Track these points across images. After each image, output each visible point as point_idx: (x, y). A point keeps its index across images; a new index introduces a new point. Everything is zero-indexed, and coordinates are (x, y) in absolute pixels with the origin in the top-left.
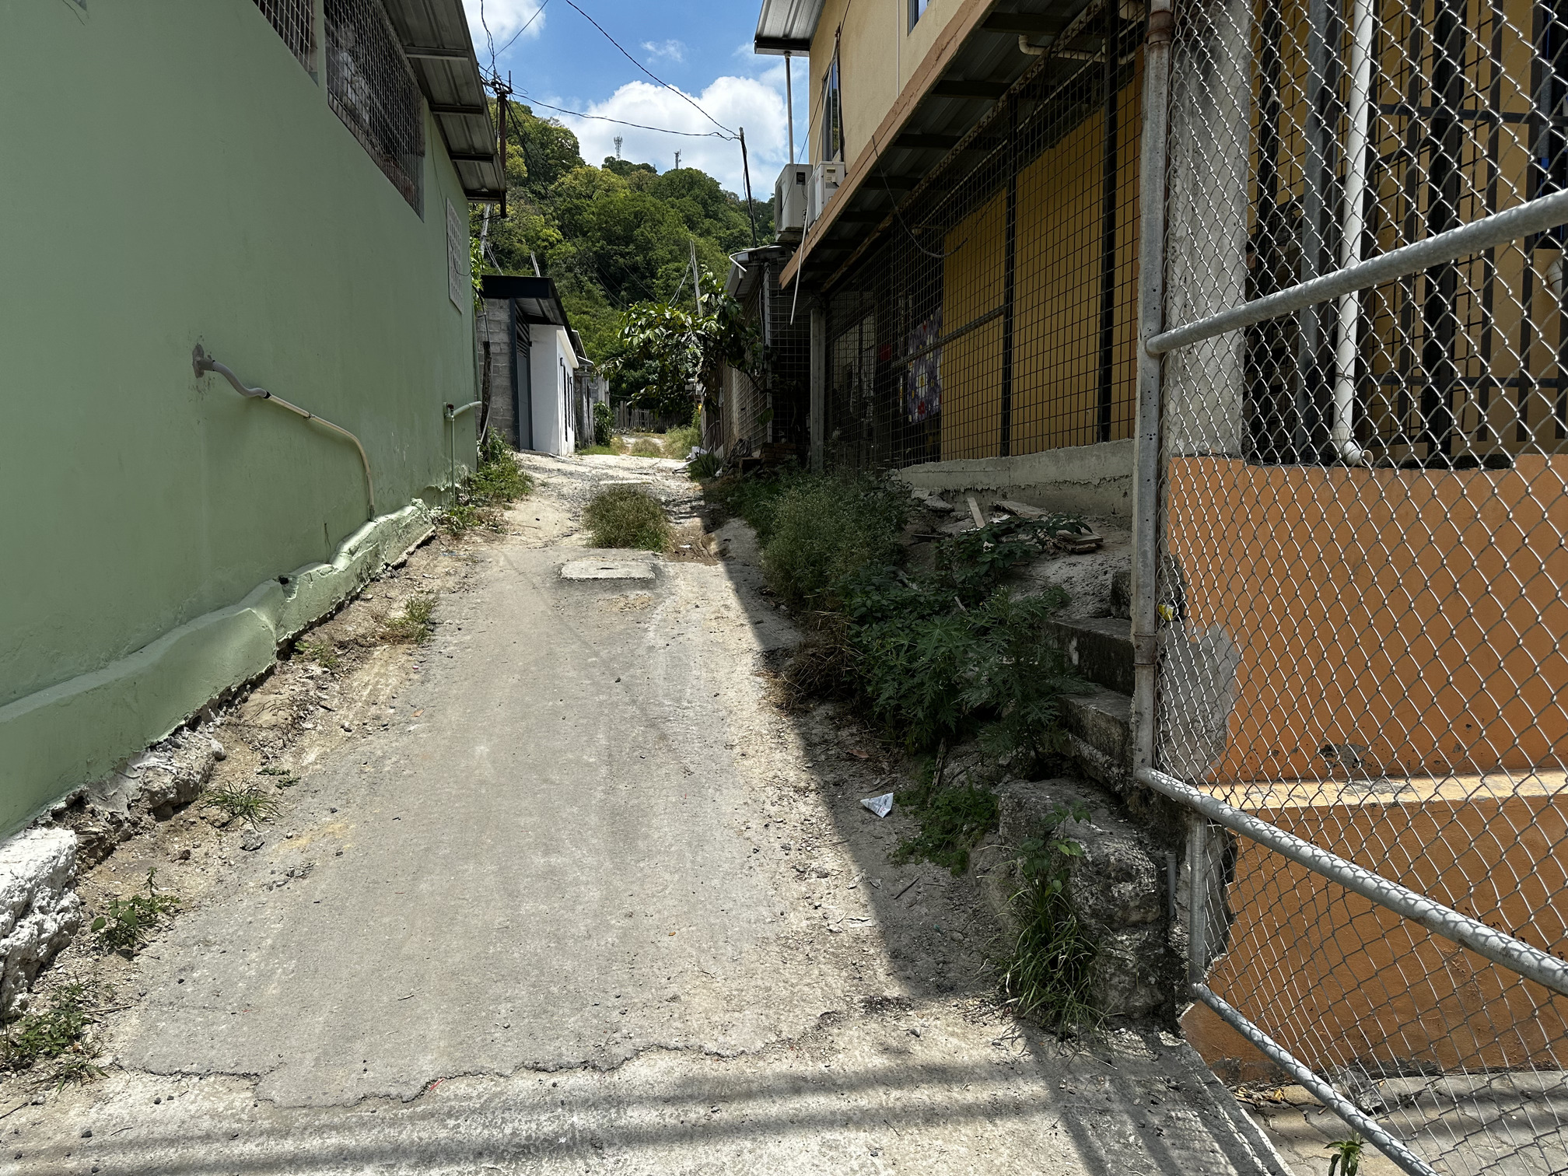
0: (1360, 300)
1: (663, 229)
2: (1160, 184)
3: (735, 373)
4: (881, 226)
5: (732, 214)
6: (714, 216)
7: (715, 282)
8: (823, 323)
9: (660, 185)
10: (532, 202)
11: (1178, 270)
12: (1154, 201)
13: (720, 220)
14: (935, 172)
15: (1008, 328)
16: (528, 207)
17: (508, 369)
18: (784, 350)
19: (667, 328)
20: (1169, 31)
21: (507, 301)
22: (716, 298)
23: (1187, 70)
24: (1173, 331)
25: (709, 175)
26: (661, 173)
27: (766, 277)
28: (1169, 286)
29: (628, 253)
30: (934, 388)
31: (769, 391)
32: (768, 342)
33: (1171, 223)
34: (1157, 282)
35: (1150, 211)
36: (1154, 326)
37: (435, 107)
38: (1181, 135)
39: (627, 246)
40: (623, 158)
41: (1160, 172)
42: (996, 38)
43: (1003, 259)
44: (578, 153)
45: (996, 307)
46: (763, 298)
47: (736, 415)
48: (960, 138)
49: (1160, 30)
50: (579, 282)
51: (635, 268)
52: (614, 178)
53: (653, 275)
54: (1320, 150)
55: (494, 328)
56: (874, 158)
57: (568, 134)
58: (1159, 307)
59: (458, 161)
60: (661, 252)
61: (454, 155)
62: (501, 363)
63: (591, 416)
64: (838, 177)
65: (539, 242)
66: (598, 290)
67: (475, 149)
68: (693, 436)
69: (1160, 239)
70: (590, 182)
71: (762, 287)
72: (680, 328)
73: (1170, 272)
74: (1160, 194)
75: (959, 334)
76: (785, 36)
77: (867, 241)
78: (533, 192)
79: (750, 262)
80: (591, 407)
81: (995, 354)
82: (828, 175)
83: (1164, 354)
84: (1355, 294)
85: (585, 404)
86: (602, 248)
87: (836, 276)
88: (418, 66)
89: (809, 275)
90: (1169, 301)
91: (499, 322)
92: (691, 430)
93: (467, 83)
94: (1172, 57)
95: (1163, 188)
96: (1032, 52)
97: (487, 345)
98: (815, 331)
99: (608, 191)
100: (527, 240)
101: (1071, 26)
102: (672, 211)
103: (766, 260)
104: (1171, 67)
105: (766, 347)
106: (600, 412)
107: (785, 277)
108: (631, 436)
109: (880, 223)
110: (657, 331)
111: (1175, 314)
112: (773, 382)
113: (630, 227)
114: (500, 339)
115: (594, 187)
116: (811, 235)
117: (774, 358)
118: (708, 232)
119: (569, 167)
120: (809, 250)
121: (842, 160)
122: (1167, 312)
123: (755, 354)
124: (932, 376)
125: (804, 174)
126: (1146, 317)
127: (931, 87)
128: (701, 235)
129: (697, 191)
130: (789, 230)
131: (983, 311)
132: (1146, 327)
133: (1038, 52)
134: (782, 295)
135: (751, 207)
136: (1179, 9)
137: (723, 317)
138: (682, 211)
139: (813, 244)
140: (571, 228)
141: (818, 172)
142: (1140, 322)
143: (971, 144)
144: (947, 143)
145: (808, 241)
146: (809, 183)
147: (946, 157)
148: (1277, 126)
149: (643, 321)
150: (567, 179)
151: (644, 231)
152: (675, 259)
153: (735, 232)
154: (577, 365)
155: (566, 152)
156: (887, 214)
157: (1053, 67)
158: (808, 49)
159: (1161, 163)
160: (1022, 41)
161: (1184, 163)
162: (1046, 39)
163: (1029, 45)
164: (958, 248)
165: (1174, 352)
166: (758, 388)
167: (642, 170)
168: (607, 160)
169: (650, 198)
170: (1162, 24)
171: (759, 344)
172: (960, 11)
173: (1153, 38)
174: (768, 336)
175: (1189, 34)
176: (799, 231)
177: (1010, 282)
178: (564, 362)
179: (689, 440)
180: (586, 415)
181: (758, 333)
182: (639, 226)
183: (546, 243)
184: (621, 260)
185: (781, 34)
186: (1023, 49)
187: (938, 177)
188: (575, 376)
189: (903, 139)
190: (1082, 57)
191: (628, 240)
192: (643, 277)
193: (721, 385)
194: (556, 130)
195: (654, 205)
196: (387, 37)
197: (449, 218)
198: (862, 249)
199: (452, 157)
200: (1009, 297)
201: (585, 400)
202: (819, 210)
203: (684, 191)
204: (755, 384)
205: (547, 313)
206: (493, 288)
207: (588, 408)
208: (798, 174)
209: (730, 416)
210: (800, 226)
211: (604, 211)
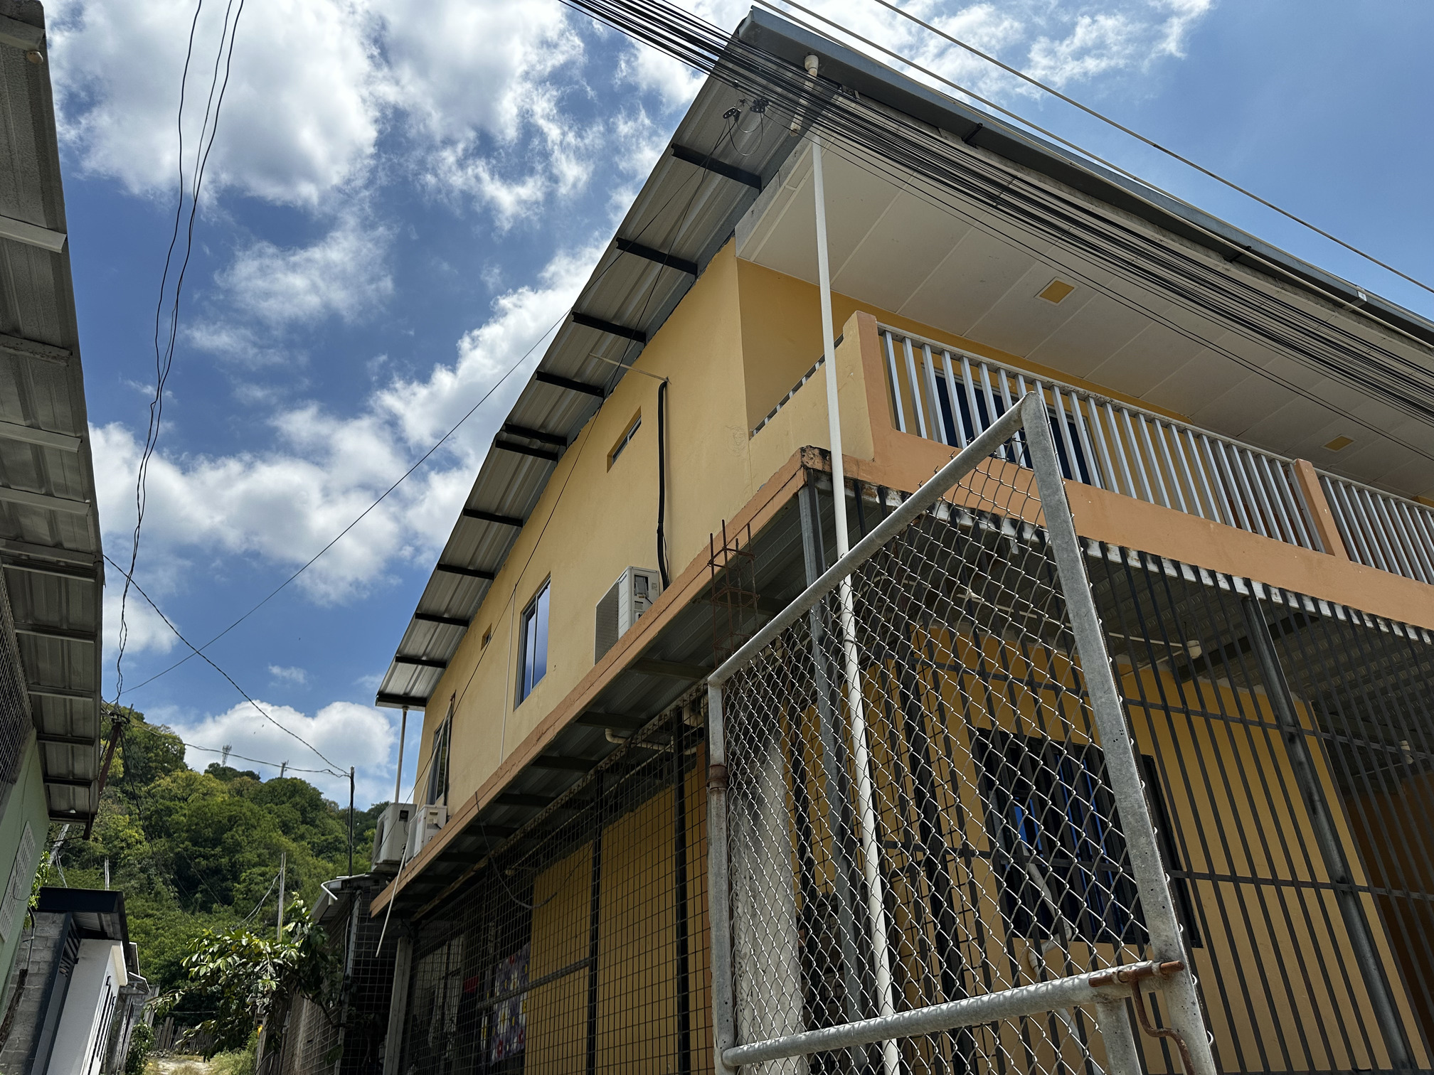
0: (899, 1046)
1: (256, 834)
2: (725, 904)
3: (306, 1004)
4: (477, 867)
5: (330, 821)
6: (312, 823)
7: (304, 910)
8: (410, 952)
9: (261, 791)
10: (120, 801)
11: (744, 985)
12: (720, 920)
13: (317, 826)
14: (529, 825)
15: (593, 981)
16: (115, 806)
17: (40, 991)
18: (364, 980)
19: (241, 957)
20: (725, 780)
21: (63, 916)
22: (303, 926)
23: (740, 812)
24: (745, 1048)
25: (313, 785)
26: (264, 780)
27: (357, 905)
28: (738, 999)
29: (213, 855)
30: (514, 1027)
31: (343, 1025)
32: (349, 972)
33: (736, 941)
34: (729, 995)
35: (719, 929)
36: (728, 1038)
37: (42, 736)
38: (740, 865)
39: (214, 847)
40: (228, 764)
41: (725, 895)
42: (586, 730)
43: (589, 913)
44: (182, 759)
45: (582, 958)
46: (350, 925)
47: (300, 1045)
48: (553, 799)
49: (718, 779)
50: (150, 882)
51: (217, 871)
52: (215, 784)
53: (236, 878)
54: (849, 905)
55: (38, 944)
56: (474, 812)
57: (176, 741)
58: (731, 1019)
59: (51, 785)
60: (249, 855)
61: (48, 778)
62: (35, 986)
63: (127, 1041)
64: (441, 820)
65: (116, 843)
66: (170, 892)
67: (74, 775)
68: (245, 1063)
69: (728, 954)
70: (188, 785)
71: (351, 914)
72: (253, 955)
73: (739, 988)
74: (726, 914)
75: (546, 980)
76: (405, 694)
77: (462, 879)
78: (123, 792)
79: (342, 889)
80: (130, 1028)
81: (581, 1006)
82: (430, 817)
83: (739, 1067)
84: (894, 1041)
85: (124, 1026)
86: (186, 849)
87: (428, 907)
88: (37, 705)
89: (400, 905)
90: (739, 1013)
91: (47, 938)
92: (245, 1055)
93: (84, 719)
94: (728, 800)
95: (728, 909)
96: (616, 741)
97: (24, 973)
98: (401, 959)
99: (204, 794)
100: (104, 839)
101: (647, 726)
102: (269, 817)
103: (359, 888)
104: (728, 807)
105: (347, 977)
106: (140, 1034)
107: (377, 906)
108: (170, 1059)
109: (475, 863)
110: (229, 960)
111: (745, 1030)
112: (349, 1017)
113: (222, 829)
114: (43, 956)
115: (191, 790)
116: (407, 870)
117: (354, 989)
118: (302, 837)
119: (170, 771)
120: (404, 884)
121: (445, 804)
122: (739, 1023)
123: (333, 984)
124: (514, 1013)
125: (407, 812)
126: (720, 1029)
127: (531, 761)
128: (294, 840)
129: (298, 799)
130: (386, 862)
131: (571, 961)
132: (721, 1038)
133: (621, 741)
134: (371, 923)
135: (351, 816)
136: (731, 765)
137: (306, 946)
138: (278, 816)
139: (409, 879)
140: (155, 828)
141: (421, 814)
142: (716, 1030)
143: (562, 806)
144: (542, 802)
145: (404, 875)
146: (411, 822)
147: (541, 814)
148: (813, 877)
149: (216, 948)
150: (165, 782)
151: (238, 834)
152: (262, 863)
153: (330, 838)
154: (126, 982)
155: (173, 756)
156: (482, 857)
157: (632, 751)
158: (425, 706)
159: (725, 887)
160: (608, 732)
161: (743, 888)
162: (625, 733)
163: (613, 736)
164: (548, 901)
165: (748, 1066)
166: (331, 1021)
167: (245, 777)
168: (211, 766)
169: (248, 803)
170: (719, 775)
171: (339, 974)
172: (558, 707)
173: (713, 785)
174: (350, 964)
175: (740, 787)
176: (397, 864)
177: (595, 936)
178: (111, 980)
179: (239, 1067)
180: (121, 1040)
181: (340, 961)
182: (231, 829)
183: (124, 844)
184: (204, 863)
185: (401, 692)
186: (609, 739)
187: (532, 830)
188: (120, 994)
189: (504, 797)
190: (655, 748)
191: (216, 842)
192: (225, 879)
193: (289, 1008)
194: (166, 737)
195: (251, 811)
196: (13, 678)
197: (24, 841)
198: (456, 885)
199: (45, 781)
200: (594, 951)
201: (125, 1021)
202: (418, 848)
203: (285, 799)
204: (327, 1016)
205: (106, 927)
206: (51, 900)
207: (127, 1028)
208: (402, 812)
209: (294, 1046)
210: (397, 859)
211: (199, 813)
